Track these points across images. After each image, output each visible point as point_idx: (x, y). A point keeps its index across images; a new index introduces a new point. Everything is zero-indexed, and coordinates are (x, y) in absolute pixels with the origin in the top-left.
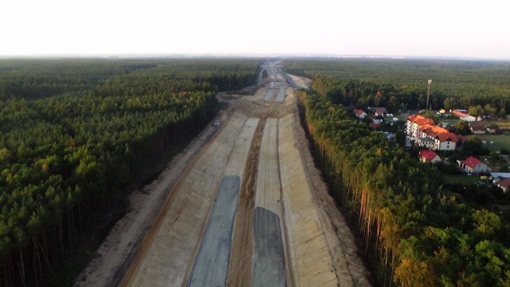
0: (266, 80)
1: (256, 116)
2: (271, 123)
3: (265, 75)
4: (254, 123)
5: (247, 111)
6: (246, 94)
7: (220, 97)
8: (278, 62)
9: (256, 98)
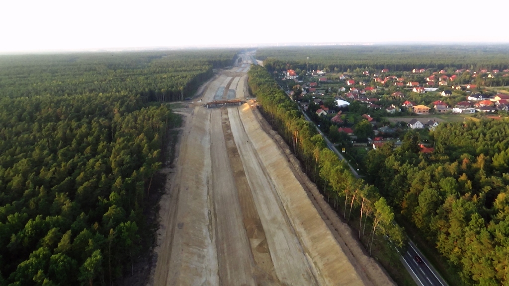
0: (240, 64)
1: (231, 76)
2: (237, 79)
3: (240, 60)
4: (230, 78)
5: (227, 75)
6: (227, 69)
7: (214, 70)
8: (253, 52)
9: (232, 71)
